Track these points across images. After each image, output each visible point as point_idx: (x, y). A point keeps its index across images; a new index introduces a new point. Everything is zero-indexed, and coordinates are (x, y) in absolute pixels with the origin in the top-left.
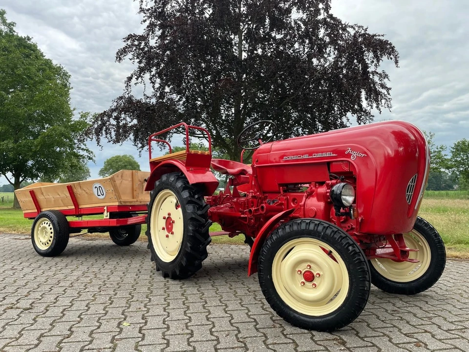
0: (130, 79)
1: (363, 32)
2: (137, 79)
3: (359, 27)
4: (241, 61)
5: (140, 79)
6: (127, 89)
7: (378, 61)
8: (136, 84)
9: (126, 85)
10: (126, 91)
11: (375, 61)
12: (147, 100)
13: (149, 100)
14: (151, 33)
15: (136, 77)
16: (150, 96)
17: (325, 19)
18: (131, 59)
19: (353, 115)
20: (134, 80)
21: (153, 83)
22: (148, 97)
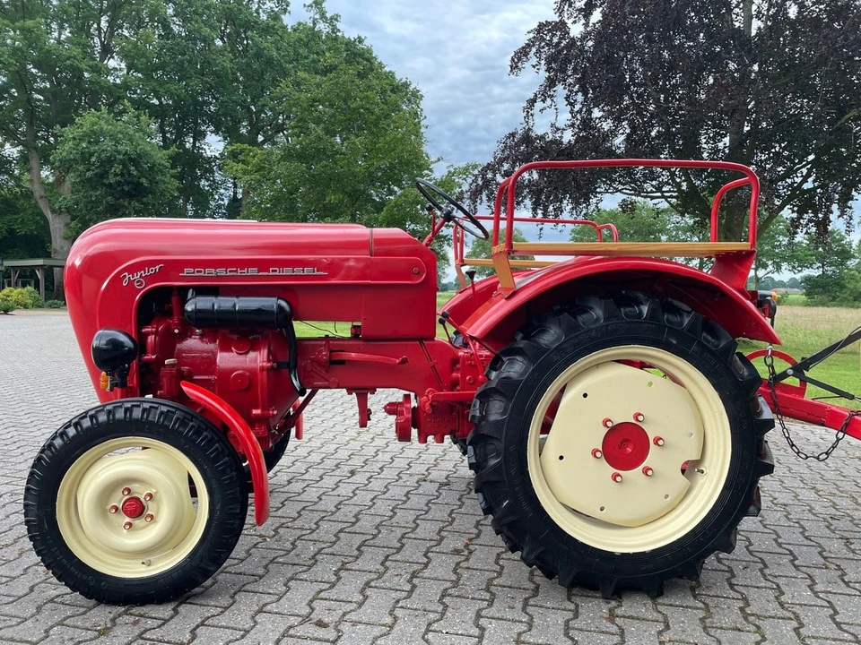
0: (532, 102)
2: (544, 101)
4: (750, 39)
6: (527, 122)
8: (541, 110)
9: (525, 114)
12: (557, 135)
13: (560, 135)
14: (566, 7)
15: (542, 97)
16: (562, 126)
18: (534, 66)
20: (539, 105)
21: (572, 105)
22: (558, 129)
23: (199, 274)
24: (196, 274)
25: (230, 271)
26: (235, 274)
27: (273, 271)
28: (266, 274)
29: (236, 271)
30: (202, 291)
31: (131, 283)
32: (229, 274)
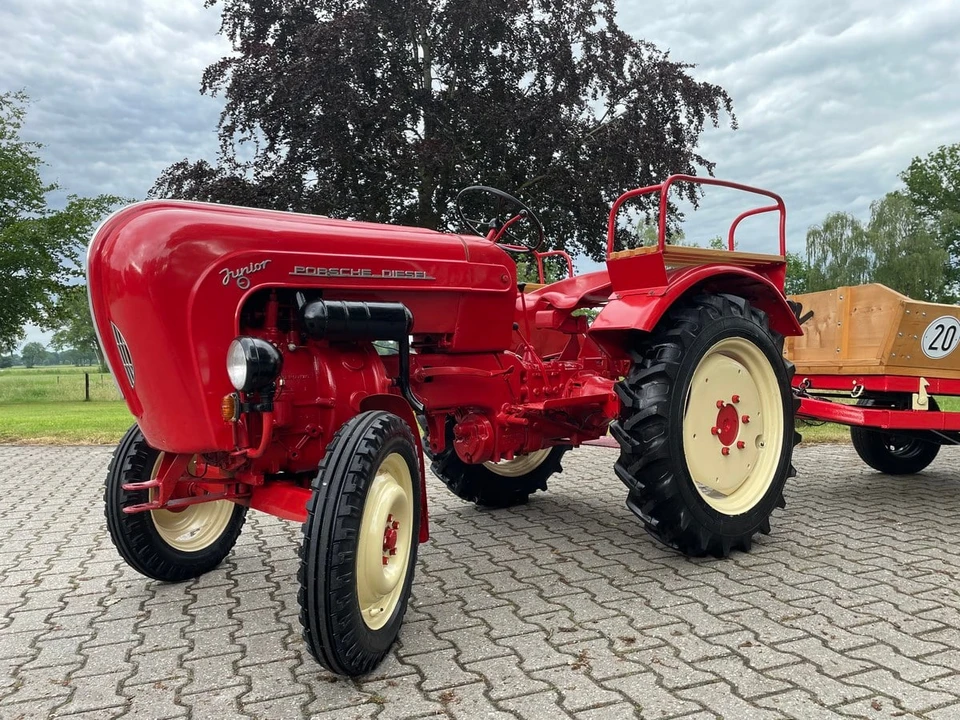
0: (230, 130)
1: (661, 59)
2: (243, 131)
3: (647, 46)
5: (247, 133)
7: (701, 122)
8: (241, 141)
9: (222, 142)
10: (222, 155)
11: (695, 120)
15: (241, 127)
16: (243, 163)
17: (602, 34)
19: (639, 211)
20: (237, 135)
23: (310, 274)
24: (307, 274)
25: (344, 272)
26: (348, 275)
27: (386, 273)
28: (379, 276)
29: (349, 272)
30: (313, 295)
31: (233, 281)
32: (342, 275)
